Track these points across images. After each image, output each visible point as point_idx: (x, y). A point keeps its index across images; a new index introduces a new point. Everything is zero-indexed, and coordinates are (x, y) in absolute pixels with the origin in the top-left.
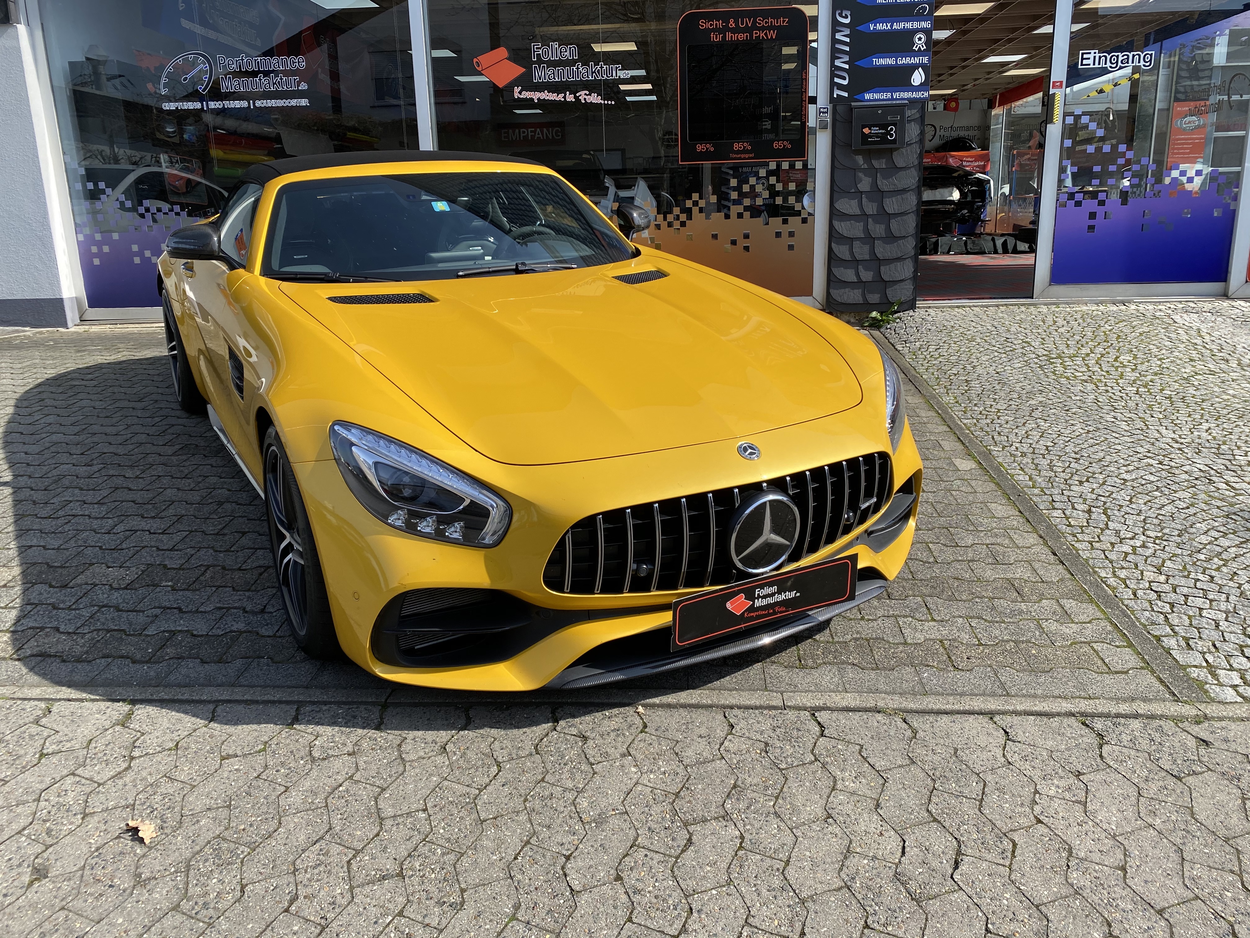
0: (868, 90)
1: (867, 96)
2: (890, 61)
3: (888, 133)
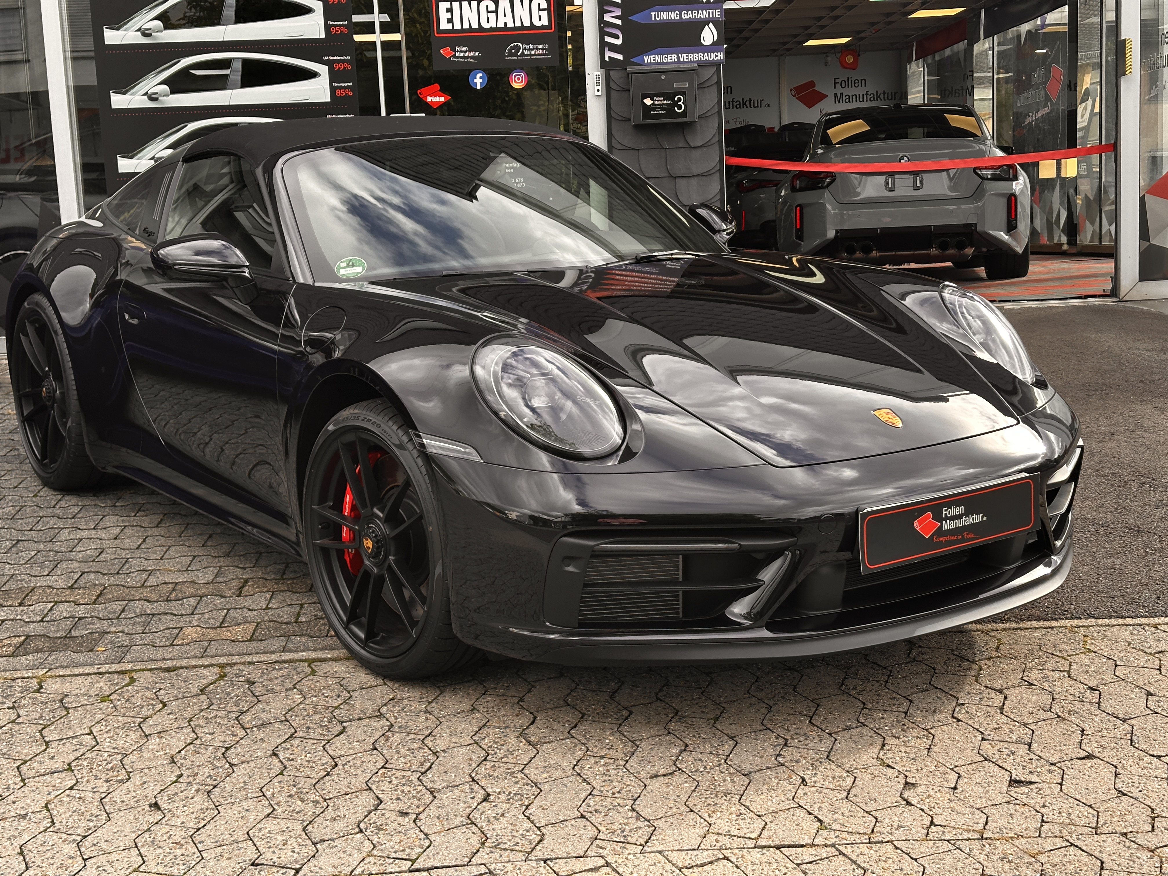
0: (648, 51)
1: (647, 59)
2: (672, 16)
3: (676, 104)
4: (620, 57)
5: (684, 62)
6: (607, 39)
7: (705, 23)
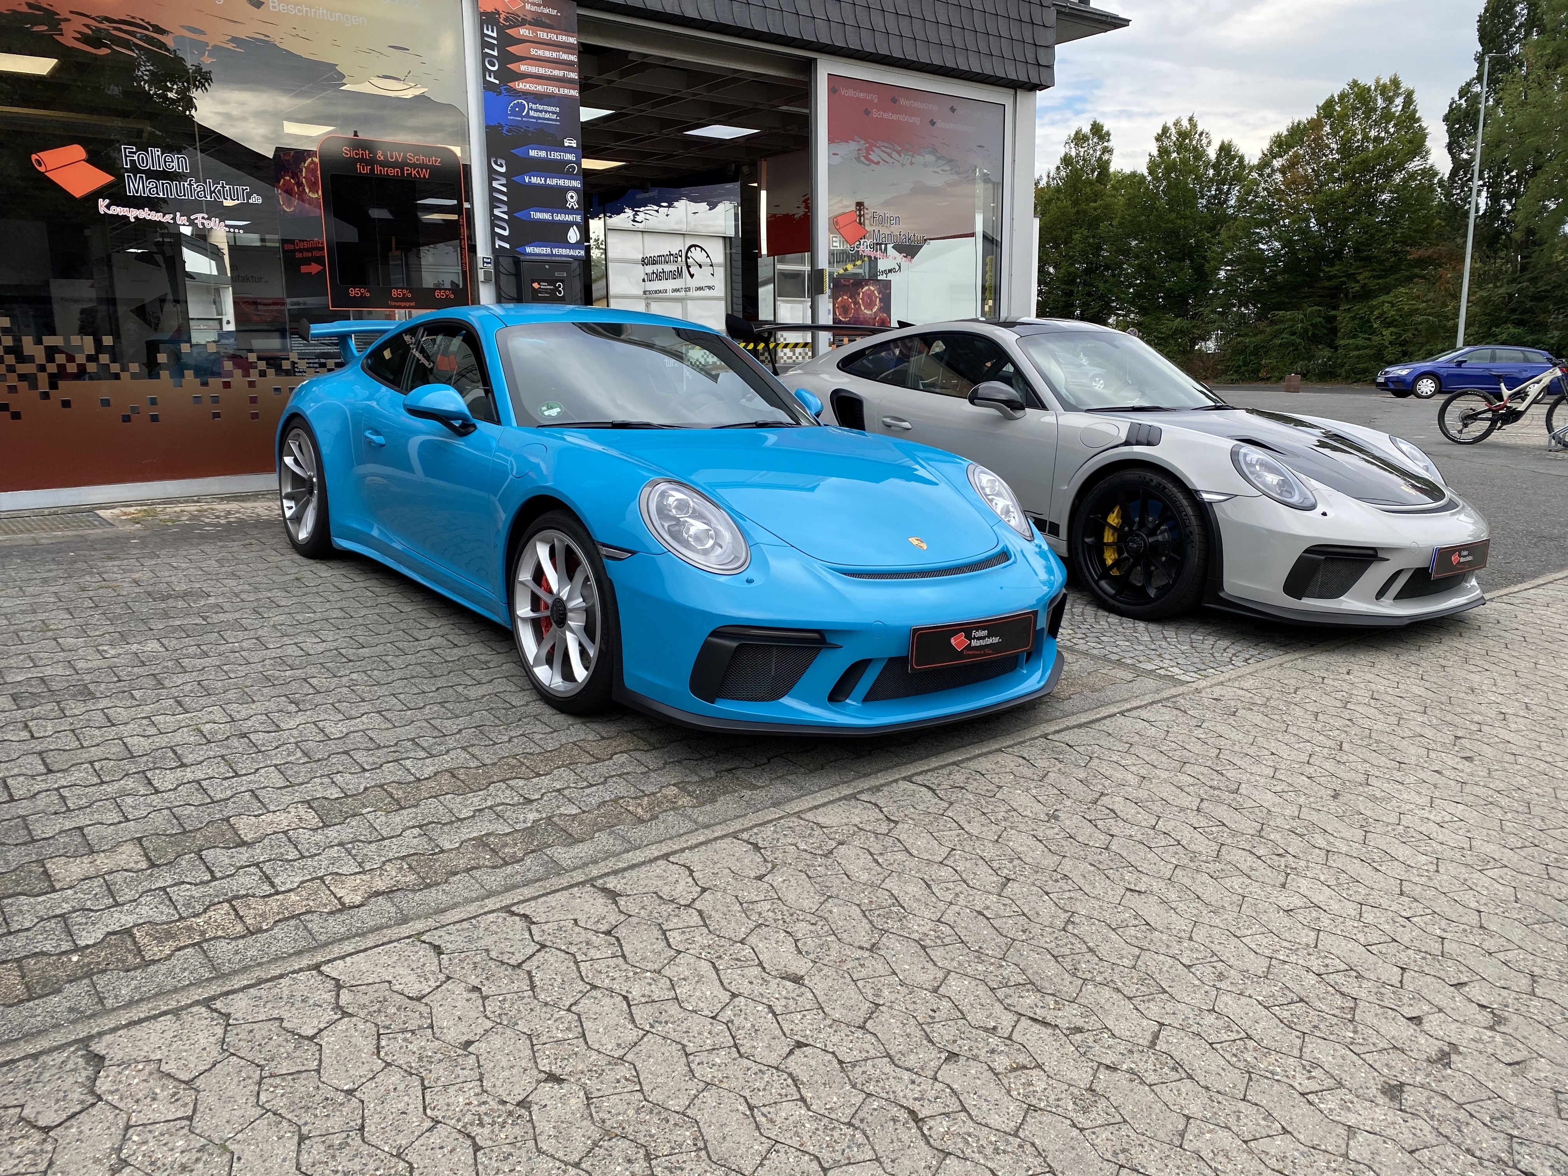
0: (529, 243)
1: (529, 250)
2: (547, 216)
3: (557, 289)
4: (507, 246)
5: (556, 255)
6: (497, 230)
7: (569, 225)
